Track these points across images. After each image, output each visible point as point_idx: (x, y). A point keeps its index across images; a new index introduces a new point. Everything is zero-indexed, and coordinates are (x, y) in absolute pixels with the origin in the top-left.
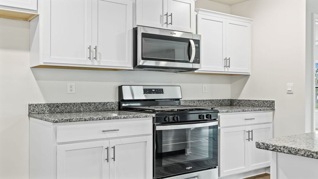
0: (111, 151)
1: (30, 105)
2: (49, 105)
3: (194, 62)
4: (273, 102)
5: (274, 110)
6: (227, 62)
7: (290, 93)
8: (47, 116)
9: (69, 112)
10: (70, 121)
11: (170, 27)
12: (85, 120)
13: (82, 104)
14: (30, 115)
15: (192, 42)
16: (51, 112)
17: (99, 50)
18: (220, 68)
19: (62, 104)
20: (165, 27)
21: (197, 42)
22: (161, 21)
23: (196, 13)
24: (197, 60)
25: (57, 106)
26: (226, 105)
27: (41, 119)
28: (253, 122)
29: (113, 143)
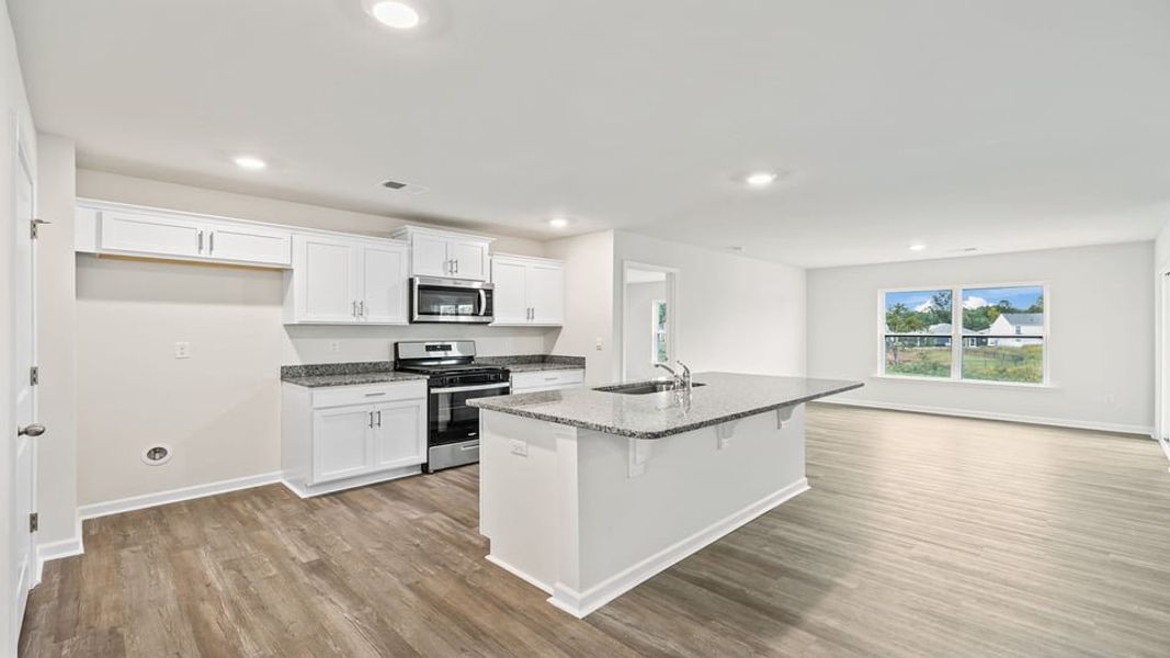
0: (376, 417)
1: (282, 368)
2: (306, 367)
3: (485, 315)
4: (584, 359)
5: (584, 368)
6: (530, 313)
7: (599, 349)
8: (303, 380)
9: (331, 375)
10: (328, 385)
11: (455, 276)
12: (346, 384)
13: (347, 364)
14: (283, 378)
15: (482, 293)
16: (309, 375)
17: (366, 305)
18: (521, 320)
19: (322, 366)
20: (449, 275)
21: (489, 292)
22: (444, 269)
23: (489, 258)
24: (489, 312)
25: (317, 367)
26: (536, 362)
27: (296, 383)
28: (556, 381)
29: (379, 407)
